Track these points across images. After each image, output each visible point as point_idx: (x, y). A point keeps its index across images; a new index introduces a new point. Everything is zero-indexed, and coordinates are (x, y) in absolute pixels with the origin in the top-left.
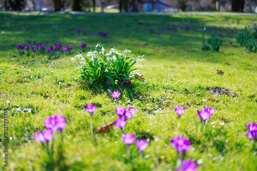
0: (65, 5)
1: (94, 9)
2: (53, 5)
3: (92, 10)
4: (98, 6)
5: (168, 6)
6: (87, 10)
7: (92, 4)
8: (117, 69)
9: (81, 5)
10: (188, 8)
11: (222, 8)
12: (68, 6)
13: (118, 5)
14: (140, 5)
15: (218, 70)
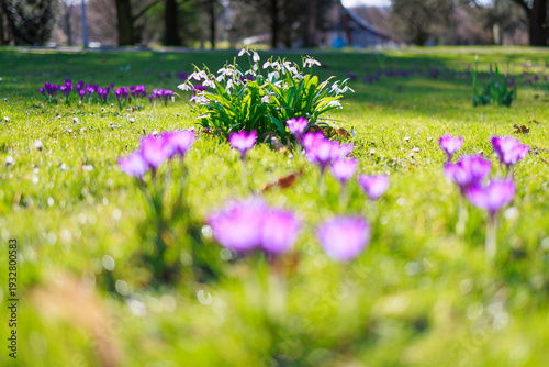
0: (145, 35)
1: (213, 45)
2: (116, 35)
3: (208, 45)
4: (222, 39)
5: (385, 39)
6: (197, 46)
7: (207, 32)
8: (289, 101)
9: (182, 34)
10: (431, 40)
11: (506, 40)
12: (151, 37)
13: (267, 36)
14: (319, 35)
15: (515, 126)
